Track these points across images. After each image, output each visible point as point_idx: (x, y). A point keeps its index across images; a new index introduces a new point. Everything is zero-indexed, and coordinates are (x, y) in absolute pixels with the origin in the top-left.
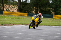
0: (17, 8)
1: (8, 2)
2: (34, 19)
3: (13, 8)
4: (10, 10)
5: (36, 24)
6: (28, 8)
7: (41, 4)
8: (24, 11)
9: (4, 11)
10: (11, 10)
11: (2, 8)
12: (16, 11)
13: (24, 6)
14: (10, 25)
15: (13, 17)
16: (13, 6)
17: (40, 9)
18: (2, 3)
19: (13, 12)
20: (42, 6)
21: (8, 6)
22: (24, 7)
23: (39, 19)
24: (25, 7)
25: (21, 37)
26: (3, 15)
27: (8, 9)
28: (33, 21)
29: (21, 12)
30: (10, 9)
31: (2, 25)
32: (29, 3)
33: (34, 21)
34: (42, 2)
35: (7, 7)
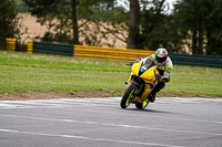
0: (126, 33)
1: (92, 13)
2: (140, 73)
3: (111, 35)
4: (99, 42)
5: (148, 90)
6: (167, 32)
7: (214, 19)
8: (150, 43)
9: (78, 43)
10: (103, 40)
11: (71, 33)
12: (121, 45)
13: (152, 27)
14: (99, 96)
15: (112, 65)
16: (111, 28)
17: (208, 35)
18: (70, 14)
19: (113, 46)
20: (218, 26)
21: (92, 26)
22: (150, 31)
23: (157, 73)
24: (154, 31)
25: (139, 140)
26: (73, 60)
27: (95, 38)
28: (138, 80)
29: (138, 48)
30: (98, 36)
31: (72, 95)
32: (171, 16)
33: (142, 79)
34: (218, 12)
35: (88, 28)
